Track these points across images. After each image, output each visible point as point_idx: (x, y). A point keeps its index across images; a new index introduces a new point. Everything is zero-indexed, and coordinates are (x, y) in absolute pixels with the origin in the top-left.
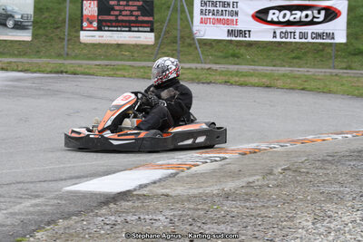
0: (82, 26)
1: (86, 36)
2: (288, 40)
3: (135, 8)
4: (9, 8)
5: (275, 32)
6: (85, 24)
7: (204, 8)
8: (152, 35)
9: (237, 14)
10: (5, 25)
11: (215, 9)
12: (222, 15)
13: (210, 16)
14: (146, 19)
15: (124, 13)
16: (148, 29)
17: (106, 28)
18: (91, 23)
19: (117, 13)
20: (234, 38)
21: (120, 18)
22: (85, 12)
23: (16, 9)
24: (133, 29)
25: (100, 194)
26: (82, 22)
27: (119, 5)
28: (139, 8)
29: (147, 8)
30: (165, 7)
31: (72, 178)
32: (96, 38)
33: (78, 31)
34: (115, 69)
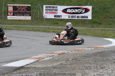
0: (8, 14)
1: (9, 17)
2: (73, 18)
5: (69, 16)
6: (9, 14)
7: (47, 9)
8: (30, 17)
9: (57, 10)
11: (50, 9)
12: (52, 11)
13: (49, 11)
14: (28, 12)
15: (21, 10)
16: (29, 15)
17: (16, 15)
18: (11, 13)
19: (19, 10)
20: (56, 18)
21: (20, 12)
22: (9, 10)
24: (24, 15)
25: (14, 67)
26: (8, 13)
27: (20, 8)
28: (26, 9)
29: (28, 8)
30: (34, 8)
31: (5, 62)
32: (13, 18)
33: (7, 16)
34: (19, 28)
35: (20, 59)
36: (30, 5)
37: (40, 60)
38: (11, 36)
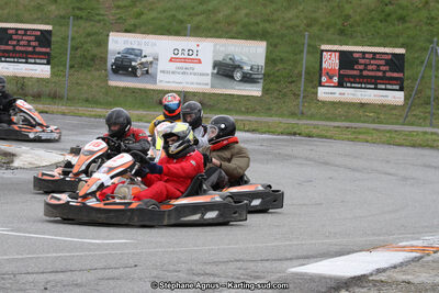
0: (320, 82)
1: (324, 93)
3: (383, 62)
4: (237, 58)
6: (324, 79)
8: (401, 94)
10: (232, 77)
14: (395, 75)
15: (370, 67)
16: (398, 87)
17: (349, 85)
18: (331, 78)
19: (361, 67)
21: (365, 73)
22: (324, 65)
23: (245, 59)
24: (379, 86)
25: (330, 278)
26: (321, 77)
27: (364, 58)
28: (388, 63)
29: (396, 63)
30: (417, 62)
31: (298, 258)
32: (337, 95)
33: (315, 87)
34: (357, 132)
35: (355, 249)
36: (402, 51)
37: (428, 255)
38: (326, 164)
